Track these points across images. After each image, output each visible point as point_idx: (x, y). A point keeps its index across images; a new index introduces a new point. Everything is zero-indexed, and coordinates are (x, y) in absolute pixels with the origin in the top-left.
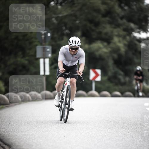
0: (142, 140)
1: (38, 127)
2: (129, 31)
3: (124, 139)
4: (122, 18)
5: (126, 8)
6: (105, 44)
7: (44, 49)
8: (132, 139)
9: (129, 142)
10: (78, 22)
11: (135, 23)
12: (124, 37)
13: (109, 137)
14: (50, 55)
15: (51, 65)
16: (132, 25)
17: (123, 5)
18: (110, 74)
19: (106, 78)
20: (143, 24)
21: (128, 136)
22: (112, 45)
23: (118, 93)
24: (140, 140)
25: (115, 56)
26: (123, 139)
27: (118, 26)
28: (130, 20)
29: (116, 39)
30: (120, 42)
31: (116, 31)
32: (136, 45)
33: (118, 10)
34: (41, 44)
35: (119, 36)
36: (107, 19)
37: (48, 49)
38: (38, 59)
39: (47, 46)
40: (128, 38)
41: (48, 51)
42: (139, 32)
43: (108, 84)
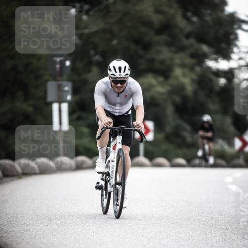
0: (221, 239)
1: (50, 218)
2: (200, 58)
3: (192, 237)
4: (188, 36)
5: (195, 19)
6: (161, 79)
7: (60, 88)
8: (205, 237)
9: (200, 242)
10: (115, 42)
11: (209, 44)
12: (192, 68)
13: (167, 234)
14: (69, 97)
15: (71, 113)
16: (205, 48)
17: (189, 14)
18: (168, 129)
19: (161, 136)
20: (223, 45)
21: (198, 233)
22: (171, 81)
23: (181, 161)
24: (218, 238)
25: (177, 99)
26: (190, 238)
27: (182, 49)
28: (201, 40)
29: (178, 72)
30: (184, 75)
31: (178, 58)
32: (211, 80)
33: (181, 22)
34: (55, 79)
35: (183, 66)
36: (164, 37)
37: (65, 86)
38: (50, 104)
39: (64, 83)
40: (198, 69)
41: (66, 91)
42: (216, 60)
43: (165, 146)
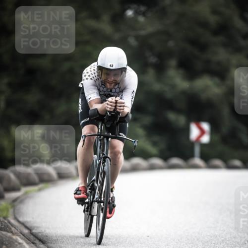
4: (245, 37)
13: (222, 239)
43: (221, 147)
